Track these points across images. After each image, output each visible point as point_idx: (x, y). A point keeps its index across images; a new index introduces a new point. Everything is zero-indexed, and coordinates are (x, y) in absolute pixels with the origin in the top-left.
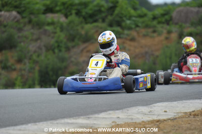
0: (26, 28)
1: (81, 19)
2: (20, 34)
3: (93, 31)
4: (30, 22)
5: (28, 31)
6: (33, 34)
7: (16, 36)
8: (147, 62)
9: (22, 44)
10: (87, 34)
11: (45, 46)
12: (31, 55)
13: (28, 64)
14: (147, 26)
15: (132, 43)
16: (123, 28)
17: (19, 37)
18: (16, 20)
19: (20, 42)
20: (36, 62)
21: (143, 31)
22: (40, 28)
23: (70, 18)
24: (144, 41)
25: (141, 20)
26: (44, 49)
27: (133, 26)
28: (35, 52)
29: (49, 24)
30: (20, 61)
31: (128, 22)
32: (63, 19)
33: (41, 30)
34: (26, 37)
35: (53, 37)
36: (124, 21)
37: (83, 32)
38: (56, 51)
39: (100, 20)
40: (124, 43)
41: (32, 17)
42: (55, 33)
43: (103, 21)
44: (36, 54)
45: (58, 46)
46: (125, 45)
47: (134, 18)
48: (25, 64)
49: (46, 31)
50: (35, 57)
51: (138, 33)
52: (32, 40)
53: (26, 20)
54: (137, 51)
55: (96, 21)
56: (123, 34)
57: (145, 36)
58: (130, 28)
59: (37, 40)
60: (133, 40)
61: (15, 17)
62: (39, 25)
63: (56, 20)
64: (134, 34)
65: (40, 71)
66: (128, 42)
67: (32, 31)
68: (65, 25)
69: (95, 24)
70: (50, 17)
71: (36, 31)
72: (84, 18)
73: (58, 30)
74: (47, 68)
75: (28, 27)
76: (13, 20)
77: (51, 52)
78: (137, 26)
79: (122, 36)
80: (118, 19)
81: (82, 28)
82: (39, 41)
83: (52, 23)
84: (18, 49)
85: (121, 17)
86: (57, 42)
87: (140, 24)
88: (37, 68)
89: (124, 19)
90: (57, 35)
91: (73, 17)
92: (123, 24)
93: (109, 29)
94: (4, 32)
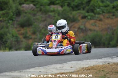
0: (38, 14)
1: (71, 8)
2: (35, 18)
3: (77, 15)
4: (41, 10)
5: (39, 16)
6: (42, 17)
7: (32, 19)
8: (109, 33)
9: (36, 23)
10: (73, 17)
12: (41, 30)
13: (39, 35)
14: (109, 12)
15: (100, 22)
16: (95, 14)
17: (34, 19)
18: (32, 9)
19: (34, 22)
20: (43, 34)
21: (107, 15)
22: (46, 14)
23: (64, 8)
24: (107, 21)
25: (106, 8)
27: (101, 12)
28: (43, 28)
29: (52, 11)
30: (34, 33)
31: (98, 10)
32: (60, 9)
33: (47, 15)
34: (38, 19)
35: (54, 19)
36: (95, 9)
37: (71, 16)
39: (82, 9)
40: (95, 22)
41: (42, 7)
42: (55, 16)
43: (84, 9)
44: (44, 29)
47: (102, 8)
48: (37, 35)
49: (50, 15)
50: (43, 31)
51: (104, 16)
52: (41, 21)
53: (39, 9)
54: (103, 27)
55: (79, 9)
57: (108, 18)
58: (99, 14)
59: (44, 21)
60: (101, 20)
61: (32, 8)
62: (46, 12)
63: (56, 9)
64: (101, 17)
66: (98, 22)
67: (42, 15)
68: (61, 12)
69: (79, 11)
70: (52, 7)
71: (44, 16)
72: (73, 8)
73: (56, 15)
75: (39, 13)
76: (31, 9)
78: (103, 12)
79: (94, 18)
80: (92, 8)
81: (71, 14)
83: (54, 11)
84: (33, 26)
85: (94, 7)
87: (105, 11)
89: (96, 8)
90: (56, 18)
91: (66, 7)
92: (95, 11)
93: (87, 14)
94: (25, 16)
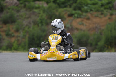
1: (57, 5)
2: (18, 14)
3: (64, 13)
4: (25, 6)
5: (23, 12)
6: (26, 14)
7: (16, 15)
8: (96, 33)
9: (19, 20)
11: (33, 22)
12: (24, 28)
13: (22, 33)
14: (98, 11)
15: (88, 21)
16: (82, 12)
17: (17, 16)
18: (16, 5)
19: (18, 19)
20: (27, 32)
21: (95, 14)
22: (30, 10)
23: (50, 5)
24: (95, 20)
25: (94, 6)
26: (32, 24)
27: (89, 10)
28: (27, 25)
29: (36, 8)
30: (17, 31)
31: (86, 8)
32: (45, 5)
33: (31, 12)
34: (22, 16)
35: (38, 17)
36: (83, 7)
37: (57, 14)
38: (40, 25)
39: (68, 6)
40: (82, 21)
41: (27, 3)
42: (39, 14)
43: (70, 6)
44: (28, 27)
45: (41, 22)
46: (83, 22)
47: (89, 6)
48: (20, 33)
49: (34, 12)
50: (26, 29)
51: (92, 14)
52: (25, 18)
53: (23, 5)
54: (91, 26)
55: (65, 7)
56: (82, 15)
57: (96, 17)
58: (86, 12)
59: (28, 18)
60: (88, 19)
61: (16, 3)
62: (30, 8)
63: (41, 5)
64: (89, 15)
65: (29, 38)
66: (85, 20)
67: (26, 12)
68: (46, 9)
69: (65, 9)
70: (38, 4)
71: (28, 12)
72: (59, 4)
73: (41, 12)
74: (33, 35)
75: (23, 10)
77: (36, 26)
78: (91, 10)
80: (79, 5)
81: (57, 11)
82: (29, 19)
83: (39, 8)
84: (16, 23)
85: (81, 5)
86: (40, 19)
87: (93, 9)
88: (27, 36)
90: (40, 15)
92: (83, 9)
93: (74, 12)
94: (7, 12)
